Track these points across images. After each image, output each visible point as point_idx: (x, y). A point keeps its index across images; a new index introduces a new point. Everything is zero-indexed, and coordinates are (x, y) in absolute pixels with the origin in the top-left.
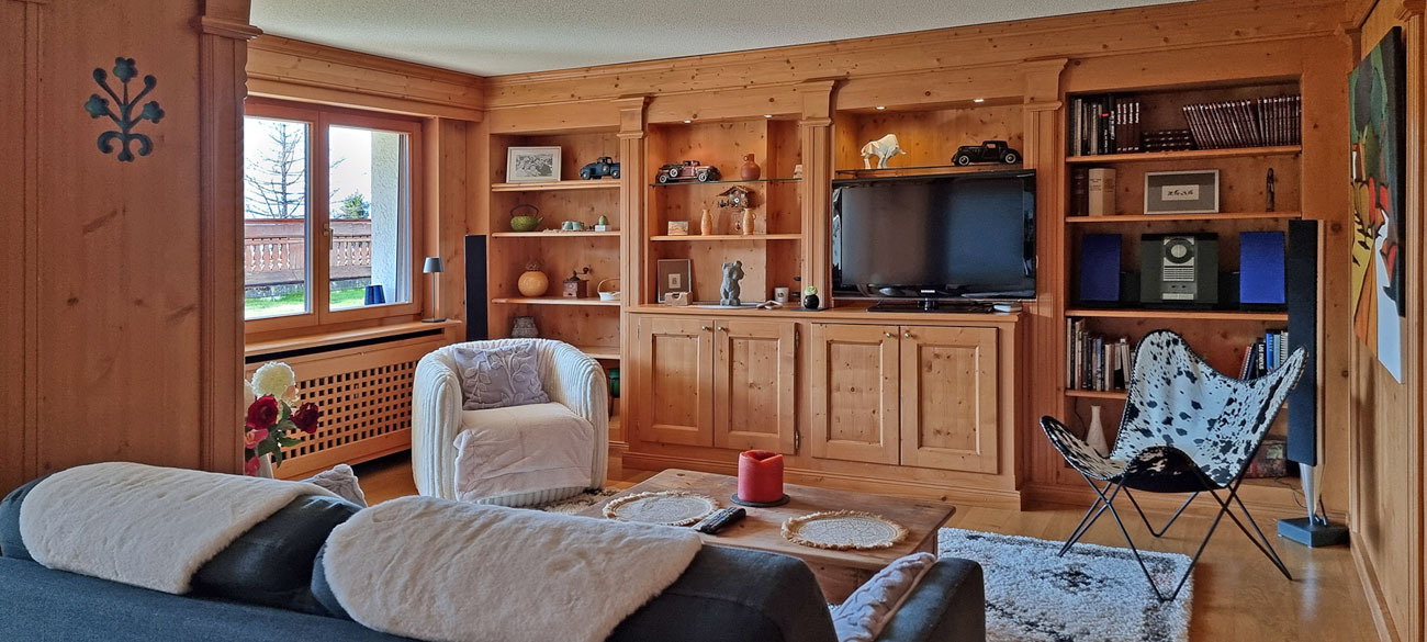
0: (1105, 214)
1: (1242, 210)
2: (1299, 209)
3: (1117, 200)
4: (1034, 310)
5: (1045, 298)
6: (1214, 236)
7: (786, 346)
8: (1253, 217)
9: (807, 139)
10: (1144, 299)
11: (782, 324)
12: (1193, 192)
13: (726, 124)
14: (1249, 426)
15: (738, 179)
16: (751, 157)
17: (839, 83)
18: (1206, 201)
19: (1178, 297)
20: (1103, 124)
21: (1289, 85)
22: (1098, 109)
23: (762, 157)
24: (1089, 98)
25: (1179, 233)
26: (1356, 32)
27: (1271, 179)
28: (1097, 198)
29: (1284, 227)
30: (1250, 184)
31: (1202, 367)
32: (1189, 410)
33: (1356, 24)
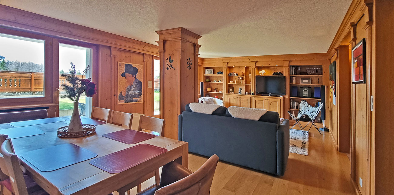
0: (295, 83)
1: (314, 84)
2: (322, 84)
3: (296, 81)
4: (285, 97)
5: (287, 95)
6: (310, 87)
7: (249, 101)
8: (316, 85)
9: (252, 70)
10: (301, 96)
11: (249, 97)
12: (307, 81)
13: (239, 67)
14: (316, 113)
15: (241, 75)
16: (243, 72)
17: (257, 62)
18: (309, 83)
19: (306, 96)
20: (295, 70)
21: (321, 66)
22: (294, 68)
23: (244, 72)
24: (293, 66)
25: (305, 87)
26: (330, 60)
27: (318, 79)
28: (294, 81)
29: (320, 87)
30: (315, 80)
31: (309, 105)
32: (308, 111)
33: (330, 59)
